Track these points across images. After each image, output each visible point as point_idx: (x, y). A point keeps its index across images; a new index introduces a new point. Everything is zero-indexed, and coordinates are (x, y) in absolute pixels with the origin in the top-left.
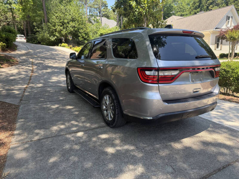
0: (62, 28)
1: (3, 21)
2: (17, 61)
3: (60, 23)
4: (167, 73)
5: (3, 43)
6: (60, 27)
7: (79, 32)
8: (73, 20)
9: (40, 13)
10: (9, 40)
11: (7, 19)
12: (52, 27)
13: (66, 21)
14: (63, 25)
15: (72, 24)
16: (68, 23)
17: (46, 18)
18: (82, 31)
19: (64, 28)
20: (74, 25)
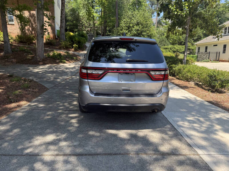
0: (127, 31)
1: (87, 27)
2: (80, 59)
3: (127, 27)
4: (94, 72)
5: (76, 45)
6: (126, 30)
7: (142, 34)
8: (138, 24)
9: (113, 19)
10: (80, 43)
11: (90, 26)
12: (120, 31)
13: (131, 25)
14: (129, 28)
15: (136, 27)
16: (133, 27)
17: (117, 23)
18: (145, 34)
19: (129, 32)
20: (137, 29)
